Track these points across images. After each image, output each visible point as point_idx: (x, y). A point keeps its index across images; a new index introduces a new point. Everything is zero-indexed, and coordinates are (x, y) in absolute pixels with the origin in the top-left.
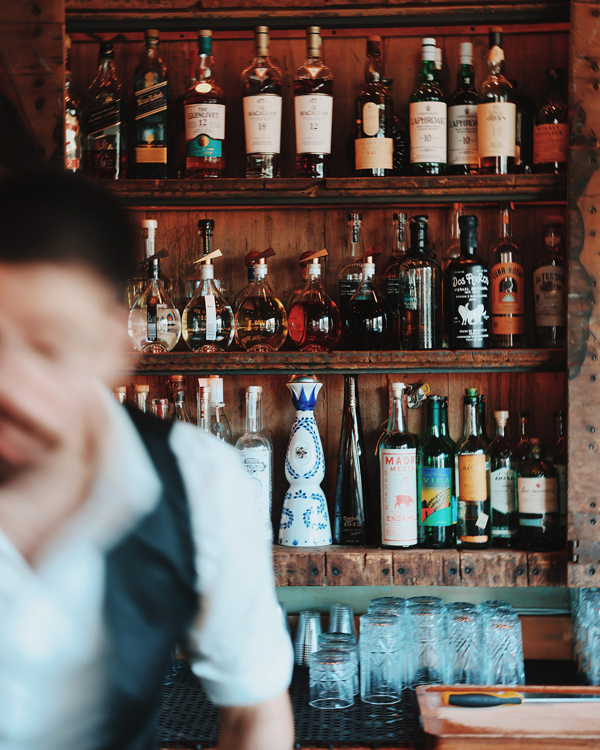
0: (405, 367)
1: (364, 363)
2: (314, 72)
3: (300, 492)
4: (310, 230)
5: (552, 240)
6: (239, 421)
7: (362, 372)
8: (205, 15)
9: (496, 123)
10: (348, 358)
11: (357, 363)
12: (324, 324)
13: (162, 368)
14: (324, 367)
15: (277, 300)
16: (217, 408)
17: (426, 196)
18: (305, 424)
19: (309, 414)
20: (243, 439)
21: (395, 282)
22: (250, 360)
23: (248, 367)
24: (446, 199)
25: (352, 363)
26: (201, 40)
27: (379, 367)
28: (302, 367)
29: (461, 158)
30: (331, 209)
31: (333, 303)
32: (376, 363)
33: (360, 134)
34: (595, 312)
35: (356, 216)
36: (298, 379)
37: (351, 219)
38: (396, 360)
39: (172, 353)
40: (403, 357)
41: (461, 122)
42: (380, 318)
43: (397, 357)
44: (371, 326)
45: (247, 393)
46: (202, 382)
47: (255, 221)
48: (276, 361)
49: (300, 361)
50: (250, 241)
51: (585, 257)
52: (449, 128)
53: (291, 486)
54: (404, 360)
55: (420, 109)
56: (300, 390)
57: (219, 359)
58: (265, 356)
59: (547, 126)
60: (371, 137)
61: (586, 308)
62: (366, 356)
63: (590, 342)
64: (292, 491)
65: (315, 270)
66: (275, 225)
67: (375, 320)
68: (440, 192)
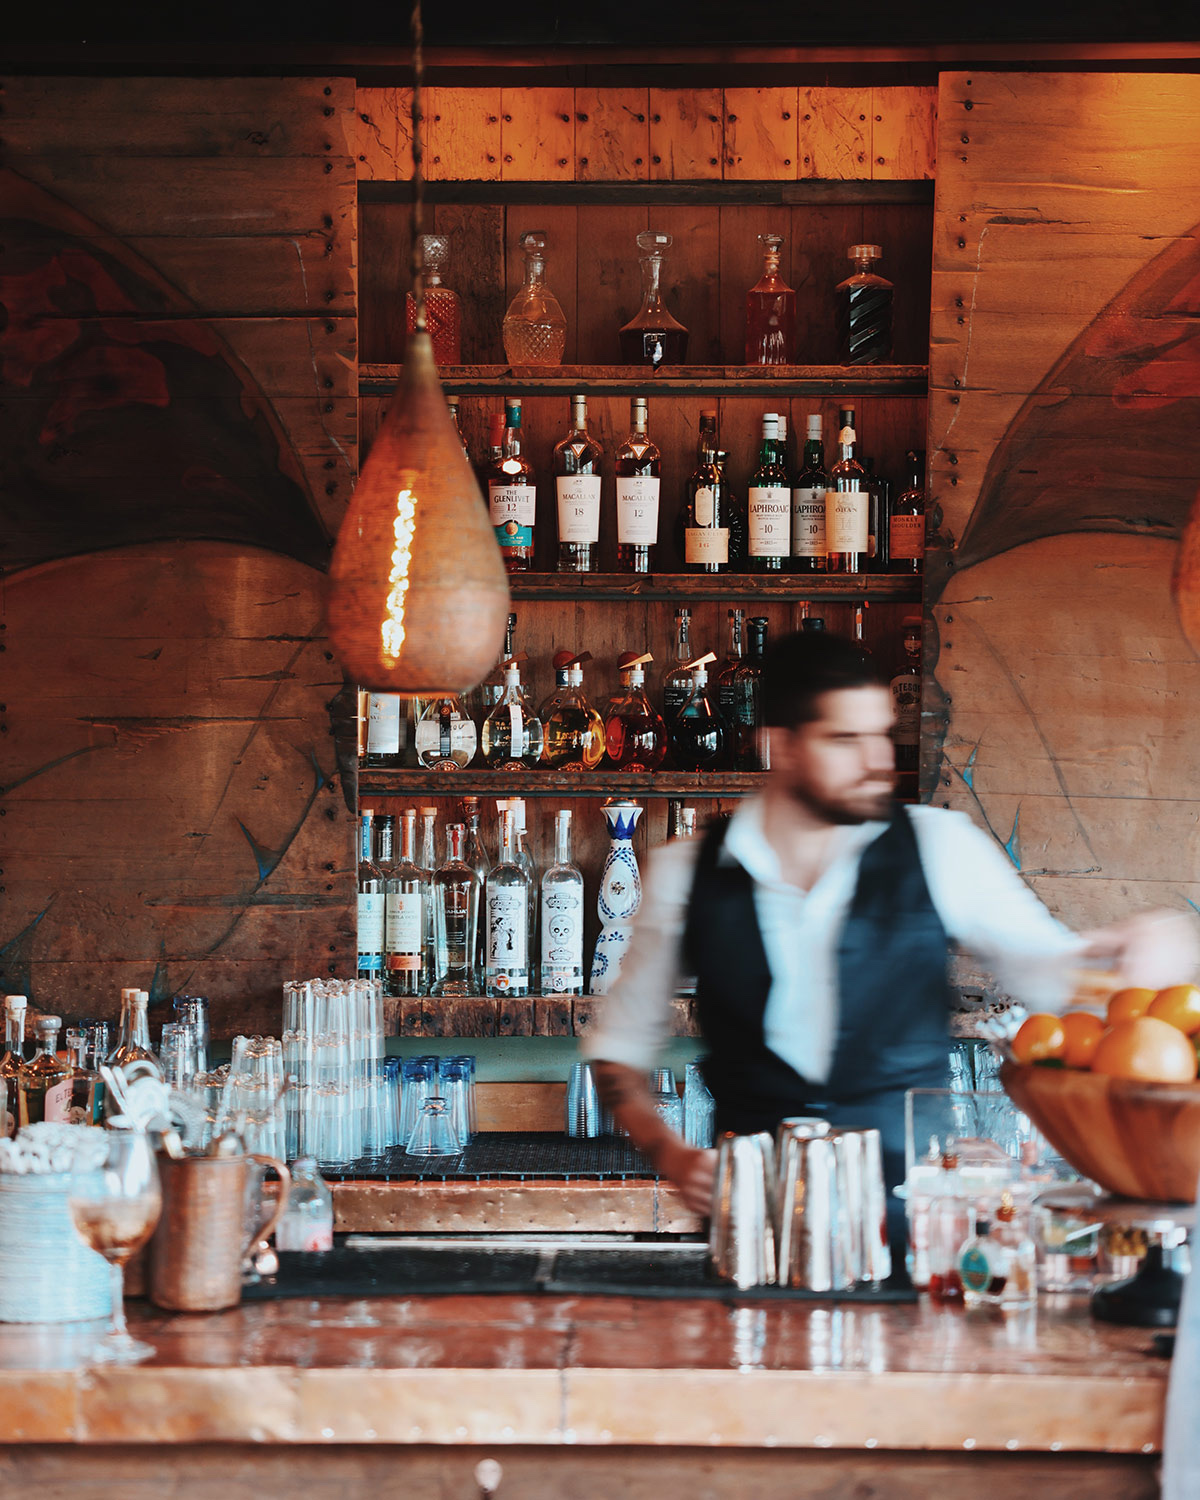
0: (739, 790)
1: (693, 786)
2: (639, 450)
3: (616, 933)
4: (629, 625)
5: (911, 644)
6: (542, 851)
7: (690, 796)
8: (514, 382)
9: (846, 515)
10: (674, 780)
11: (685, 785)
12: (648, 740)
13: (461, 788)
14: (647, 789)
15: (592, 711)
16: (519, 836)
17: (765, 595)
18: (623, 855)
19: (627, 843)
20: (551, 871)
21: (729, 691)
22: (564, 781)
23: (559, 788)
24: (790, 599)
25: (679, 785)
26: (509, 410)
27: (710, 790)
28: (622, 789)
29: (807, 550)
30: (654, 601)
31: (659, 717)
32: (706, 786)
33: (691, 522)
34: (950, 733)
35: (684, 612)
36: (614, 803)
37: (678, 614)
38: (729, 783)
39: (466, 771)
40: (737, 779)
41: (807, 507)
42: (714, 734)
43: (730, 779)
44: (703, 743)
45: (557, 819)
46: (501, 805)
47: (564, 613)
48: (594, 782)
49: (620, 782)
50: (556, 637)
51: (939, 671)
52: (795, 514)
53: (605, 928)
54: (738, 783)
55: (760, 495)
56: (617, 815)
57: (528, 779)
58: (581, 777)
59: (906, 517)
60: (704, 527)
61: (940, 728)
62: (696, 777)
63: (944, 767)
64: (606, 932)
65: (638, 678)
66: (587, 617)
67: (708, 736)
68: (782, 591)
